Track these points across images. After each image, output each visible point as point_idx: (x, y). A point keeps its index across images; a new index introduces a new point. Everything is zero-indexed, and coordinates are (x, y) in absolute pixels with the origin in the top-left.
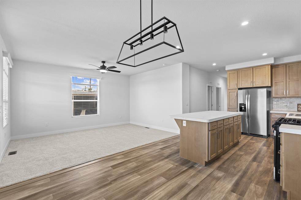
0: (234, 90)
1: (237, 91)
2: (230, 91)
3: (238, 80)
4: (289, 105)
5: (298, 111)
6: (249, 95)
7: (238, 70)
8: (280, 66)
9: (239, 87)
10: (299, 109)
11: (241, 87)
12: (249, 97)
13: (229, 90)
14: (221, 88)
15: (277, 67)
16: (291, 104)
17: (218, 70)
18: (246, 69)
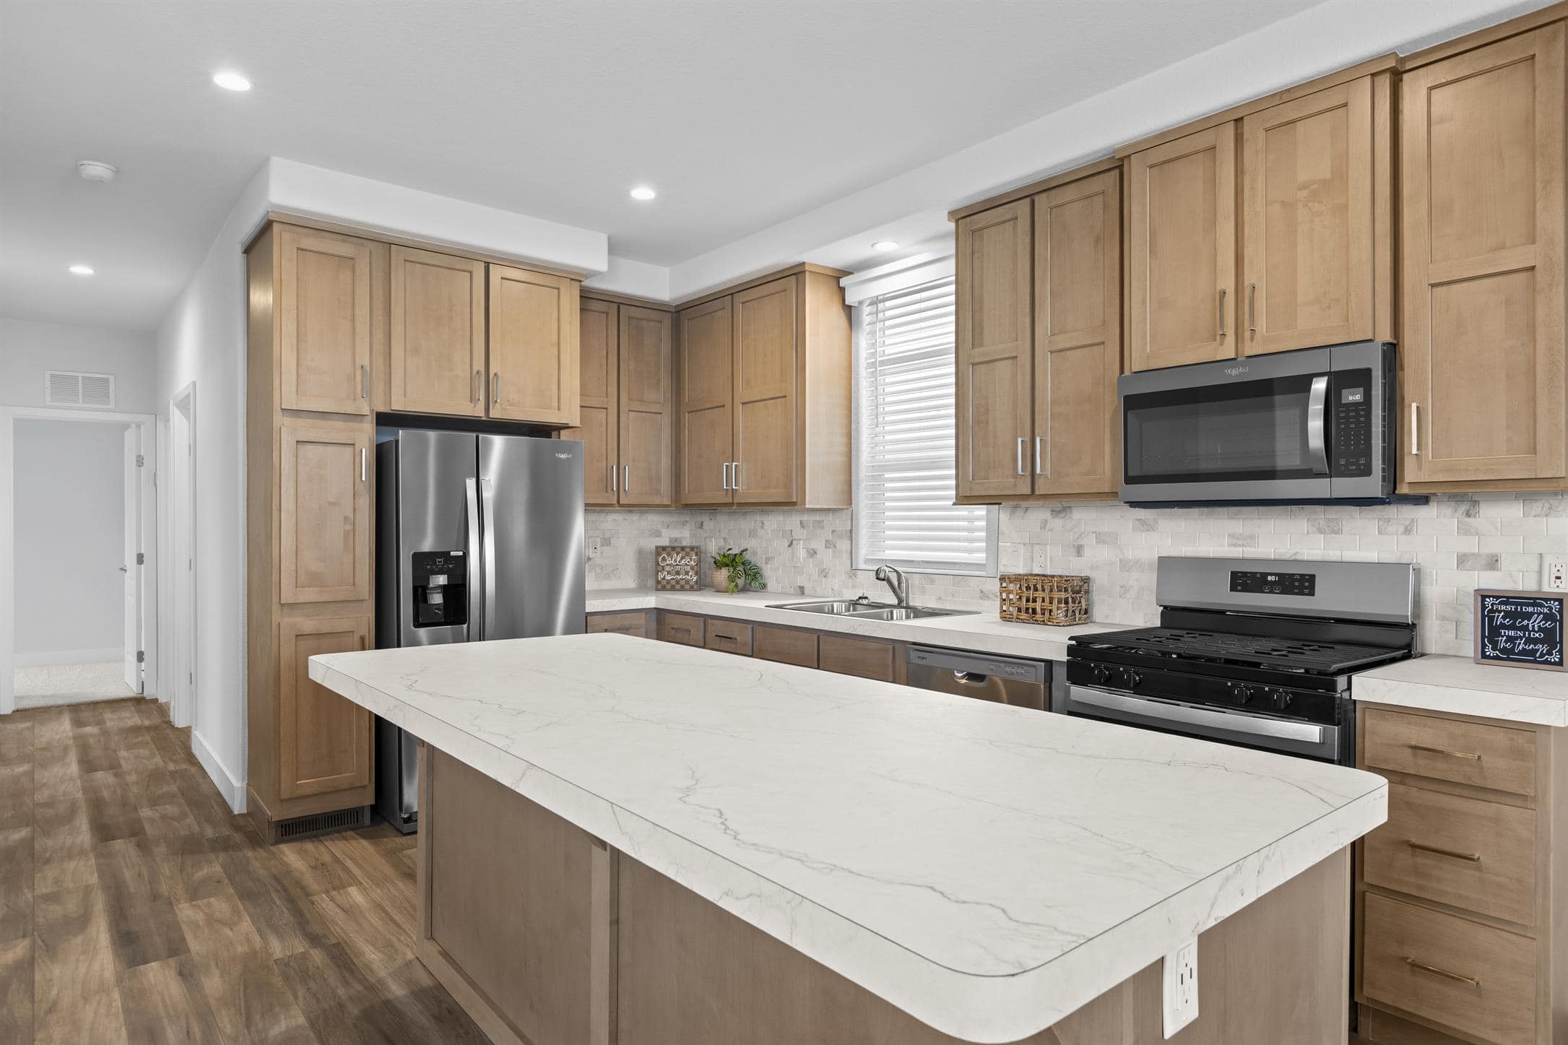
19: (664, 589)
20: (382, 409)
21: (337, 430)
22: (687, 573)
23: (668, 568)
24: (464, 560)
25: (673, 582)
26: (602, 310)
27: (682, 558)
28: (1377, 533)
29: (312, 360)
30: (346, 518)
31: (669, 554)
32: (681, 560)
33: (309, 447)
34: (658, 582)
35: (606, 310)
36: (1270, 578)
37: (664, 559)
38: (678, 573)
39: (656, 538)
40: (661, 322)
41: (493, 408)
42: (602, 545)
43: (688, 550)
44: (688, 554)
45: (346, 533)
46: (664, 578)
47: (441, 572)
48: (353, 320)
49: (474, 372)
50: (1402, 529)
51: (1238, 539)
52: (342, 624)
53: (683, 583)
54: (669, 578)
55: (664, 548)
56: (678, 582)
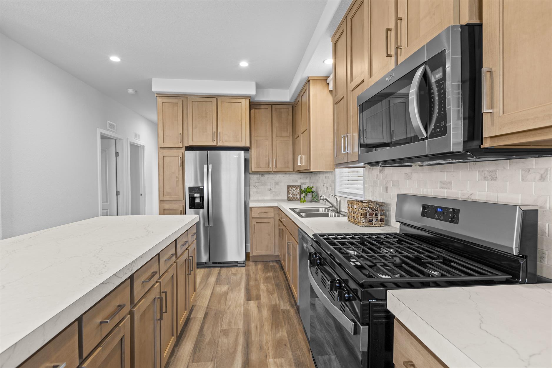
0: (175, 151)
1: (183, 155)
2: (166, 152)
3: (185, 124)
4: (274, 188)
5: (288, 200)
6: (210, 166)
7: (184, 98)
8: (263, 106)
9: (188, 143)
10: (289, 195)
11: (191, 144)
12: (210, 170)
13: (162, 150)
14: (143, 146)
15: (258, 106)
16: (277, 186)
17: (131, 91)
18: (201, 99)
19: (290, 200)
20: (187, 145)
21: (174, 152)
22: (297, 195)
23: (291, 193)
24: (202, 189)
25: (293, 198)
26: (266, 108)
27: (295, 189)
28: (521, 181)
29: (167, 133)
30: (177, 177)
31: (292, 188)
32: (295, 190)
33: (167, 157)
34: (288, 198)
35: (267, 108)
36: (439, 210)
37: (290, 190)
38: (294, 195)
39: (296, 183)
40: (288, 109)
41: (219, 143)
42: (275, 185)
43: (297, 187)
44: (297, 188)
45: (177, 181)
46: (290, 196)
47: (197, 193)
48: (178, 121)
49: (213, 132)
50: (538, 177)
51: (444, 184)
52: (175, 207)
53: (295, 198)
54: (291, 196)
55: (290, 186)
56: (294, 198)
